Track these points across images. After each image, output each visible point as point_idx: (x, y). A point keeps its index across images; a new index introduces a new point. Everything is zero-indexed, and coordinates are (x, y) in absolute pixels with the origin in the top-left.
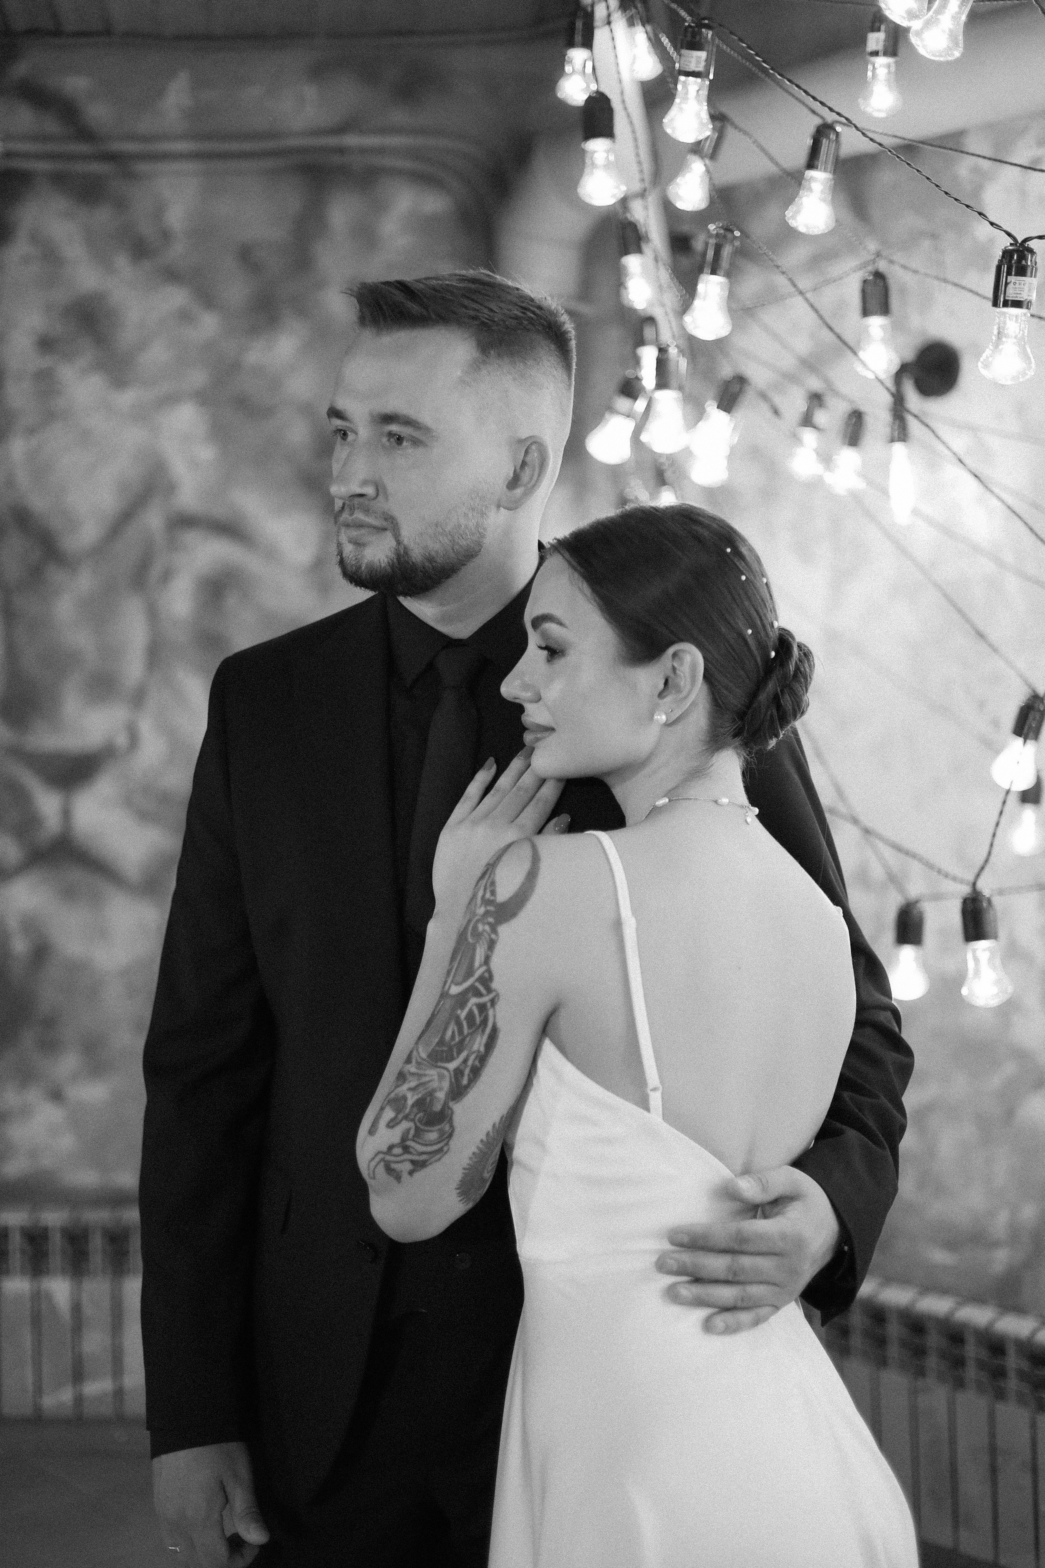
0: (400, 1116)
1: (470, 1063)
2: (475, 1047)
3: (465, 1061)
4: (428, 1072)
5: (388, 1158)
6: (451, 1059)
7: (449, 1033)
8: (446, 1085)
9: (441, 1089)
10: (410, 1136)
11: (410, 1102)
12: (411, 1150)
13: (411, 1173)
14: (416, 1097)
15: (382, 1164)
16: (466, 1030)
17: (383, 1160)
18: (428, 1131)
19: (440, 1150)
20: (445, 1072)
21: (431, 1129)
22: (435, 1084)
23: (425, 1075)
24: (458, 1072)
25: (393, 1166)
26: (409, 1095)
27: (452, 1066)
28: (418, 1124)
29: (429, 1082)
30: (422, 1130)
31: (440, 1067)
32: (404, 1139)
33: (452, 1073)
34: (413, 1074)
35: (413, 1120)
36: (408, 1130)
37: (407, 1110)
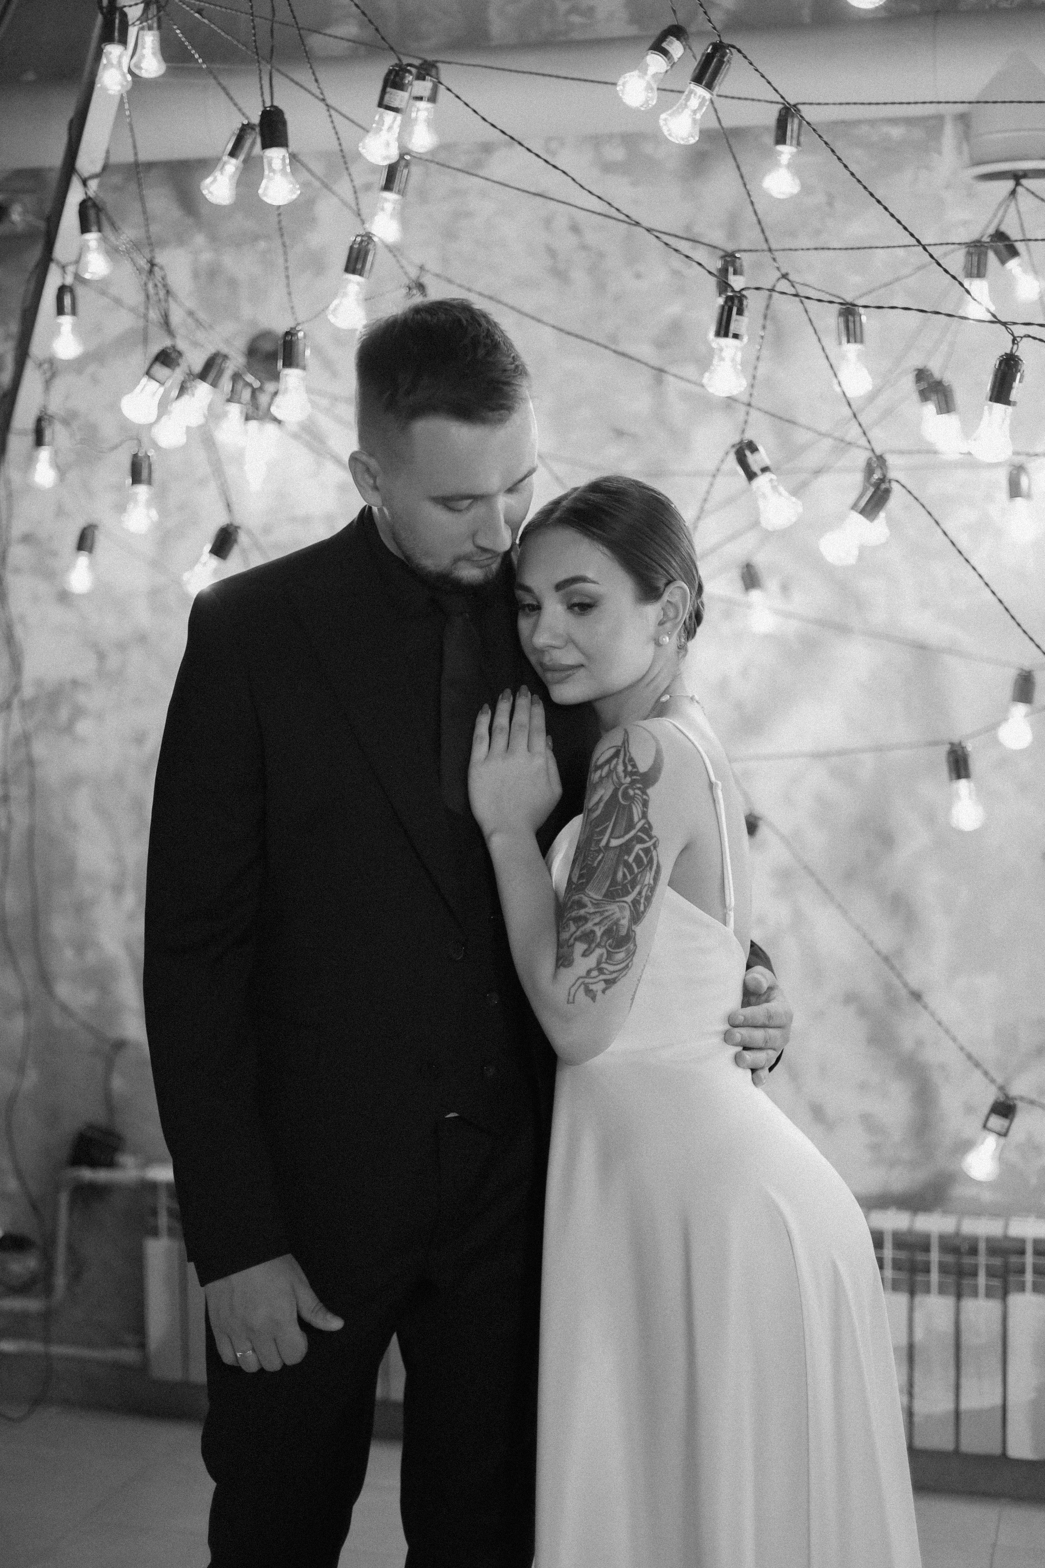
0: (593, 946)
1: (644, 894)
2: (646, 882)
3: (640, 893)
4: (608, 908)
5: (587, 980)
6: (628, 893)
7: (620, 875)
8: (627, 913)
9: (624, 918)
10: (604, 960)
11: (599, 934)
12: (605, 971)
13: (604, 991)
14: (603, 929)
15: (583, 986)
16: (636, 870)
17: (583, 983)
18: (617, 953)
19: (627, 966)
20: (625, 904)
21: (618, 950)
22: (618, 915)
23: (607, 911)
24: (636, 902)
25: (592, 987)
26: (596, 929)
27: (629, 899)
28: (610, 949)
29: (613, 914)
30: (613, 953)
31: (618, 902)
32: (599, 962)
33: (631, 904)
34: (594, 913)
35: (605, 946)
36: (601, 955)
37: (598, 940)
